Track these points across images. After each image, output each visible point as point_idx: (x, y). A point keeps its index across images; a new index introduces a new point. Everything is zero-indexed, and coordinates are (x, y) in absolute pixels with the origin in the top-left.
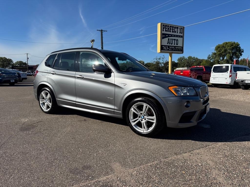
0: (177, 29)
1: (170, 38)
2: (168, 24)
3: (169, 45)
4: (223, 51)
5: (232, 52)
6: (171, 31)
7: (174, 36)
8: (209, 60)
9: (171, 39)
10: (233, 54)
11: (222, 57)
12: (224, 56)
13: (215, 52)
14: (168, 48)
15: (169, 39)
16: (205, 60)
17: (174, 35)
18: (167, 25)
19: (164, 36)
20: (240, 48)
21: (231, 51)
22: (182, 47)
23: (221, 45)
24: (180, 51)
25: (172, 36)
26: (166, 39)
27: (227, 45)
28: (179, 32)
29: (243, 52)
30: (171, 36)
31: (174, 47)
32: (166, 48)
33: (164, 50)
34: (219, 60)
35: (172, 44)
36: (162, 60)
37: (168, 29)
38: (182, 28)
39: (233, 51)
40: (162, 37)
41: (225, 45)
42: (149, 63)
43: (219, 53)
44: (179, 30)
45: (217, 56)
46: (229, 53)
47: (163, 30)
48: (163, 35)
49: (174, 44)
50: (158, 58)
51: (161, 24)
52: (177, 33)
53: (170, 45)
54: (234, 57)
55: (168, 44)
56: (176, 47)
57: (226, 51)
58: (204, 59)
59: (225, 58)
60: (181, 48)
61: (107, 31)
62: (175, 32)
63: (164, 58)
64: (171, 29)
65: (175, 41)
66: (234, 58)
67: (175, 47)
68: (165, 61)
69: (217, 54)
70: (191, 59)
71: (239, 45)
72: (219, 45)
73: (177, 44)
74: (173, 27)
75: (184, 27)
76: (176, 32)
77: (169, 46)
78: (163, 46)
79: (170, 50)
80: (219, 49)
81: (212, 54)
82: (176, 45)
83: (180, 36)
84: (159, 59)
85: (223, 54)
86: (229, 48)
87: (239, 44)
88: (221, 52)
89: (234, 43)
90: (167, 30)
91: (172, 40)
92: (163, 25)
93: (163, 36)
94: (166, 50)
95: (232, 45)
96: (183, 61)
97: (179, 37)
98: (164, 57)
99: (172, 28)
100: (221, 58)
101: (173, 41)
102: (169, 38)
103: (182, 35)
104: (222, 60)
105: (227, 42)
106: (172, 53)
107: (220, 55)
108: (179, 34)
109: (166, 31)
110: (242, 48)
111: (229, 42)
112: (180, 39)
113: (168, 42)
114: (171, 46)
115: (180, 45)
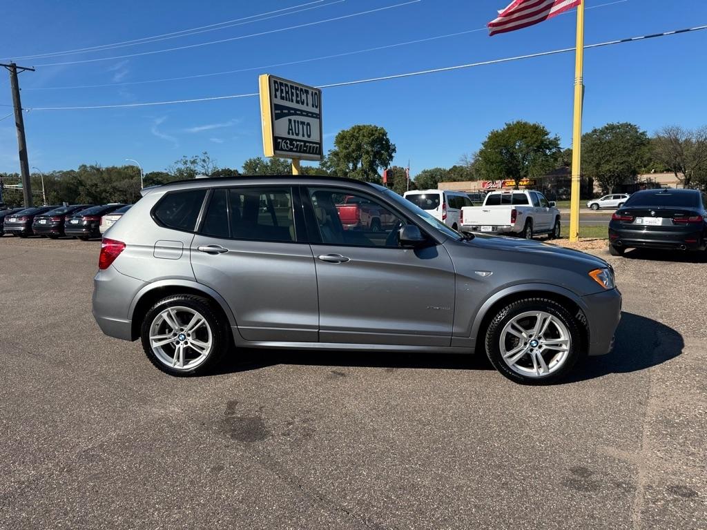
0: (305, 94)
1: (293, 118)
2: (286, 80)
3: (291, 137)
4: (354, 148)
5: (372, 151)
6: (294, 98)
7: (302, 113)
8: (324, 169)
9: (295, 121)
10: (374, 156)
11: (353, 162)
12: (355, 159)
13: (337, 148)
14: (290, 145)
15: (290, 121)
16: (313, 169)
17: (302, 111)
18: (284, 82)
19: (279, 112)
20: (387, 141)
21: (370, 149)
22: (320, 144)
23: (348, 132)
24: (316, 154)
25: (296, 112)
26: (285, 120)
27: (361, 132)
28: (310, 102)
29: (394, 150)
30: (295, 114)
31: (303, 143)
32: (287, 143)
33: (282, 150)
34: (347, 170)
35: (297, 135)
36: (203, 167)
37: (287, 93)
38: (316, 93)
39: (375, 149)
40: (275, 114)
41: (357, 133)
42: (158, 174)
43: (344, 151)
44: (310, 96)
45: (342, 160)
46: (367, 153)
47: (276, 97)
48: (276, 110)
49: (303, 136)
50: (189, 159)
51: (269, 77)
52: (307, 105)
53: (295, 137)
54: (377, 162)
55: (289, 133)
56: (307, 144)
57: (359, 147)
58: (310, 167)
59: (359, 165)
60: (318, 146)
61: (34, 70)
62: (303, 103)
63: (207, 160)
64: (292, 93)
65: (305, 127)
66: (378, 166)
67: (305, 142)
68: (210, 170)
69: (341, 155)
70: (278, 165)
71: (385, 134)
72: (343, 131)
73: (309, 136)
74: (297, 89)
75: (320, 92)
76: (305, 102)
77: (291, 140)
78: (279, 140)
79: (294, 151)
80: (345, 142)
81: (329, 153)
82: (306, 138)
83: (312, 115)
84: (193, 162)
85: (354, 155)
86: (366, 140)
87: (387, 131)
88: (350, 149)
89: (376, 129)
90: (284, 95)
91: (297, 124)
92: (275, 82)
93: (277, 112)
94: (286, 150)
95: (373, 135)
96: (260, 169)
97: (312, 117)
98: (208, 158)
99: (294, 91)
100: (351, 165)
101: (301, 126)
102: (290, 117)
103: (316, 111)
104: (353, 170)
105: (361, 124)
106: (300, 158)
107: (348, 157)
108: (310, 109)
109: (282, 98)
110: (392, 142)
111: (364, 126)
112: (314, 122)
113: (289, 129)
114: (297, 141)
115: (315, 137)
